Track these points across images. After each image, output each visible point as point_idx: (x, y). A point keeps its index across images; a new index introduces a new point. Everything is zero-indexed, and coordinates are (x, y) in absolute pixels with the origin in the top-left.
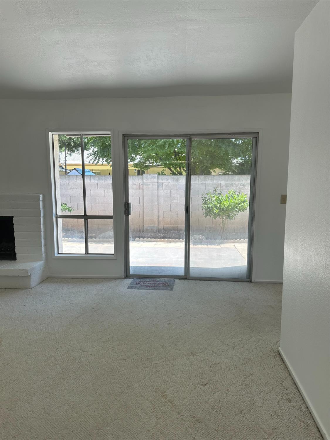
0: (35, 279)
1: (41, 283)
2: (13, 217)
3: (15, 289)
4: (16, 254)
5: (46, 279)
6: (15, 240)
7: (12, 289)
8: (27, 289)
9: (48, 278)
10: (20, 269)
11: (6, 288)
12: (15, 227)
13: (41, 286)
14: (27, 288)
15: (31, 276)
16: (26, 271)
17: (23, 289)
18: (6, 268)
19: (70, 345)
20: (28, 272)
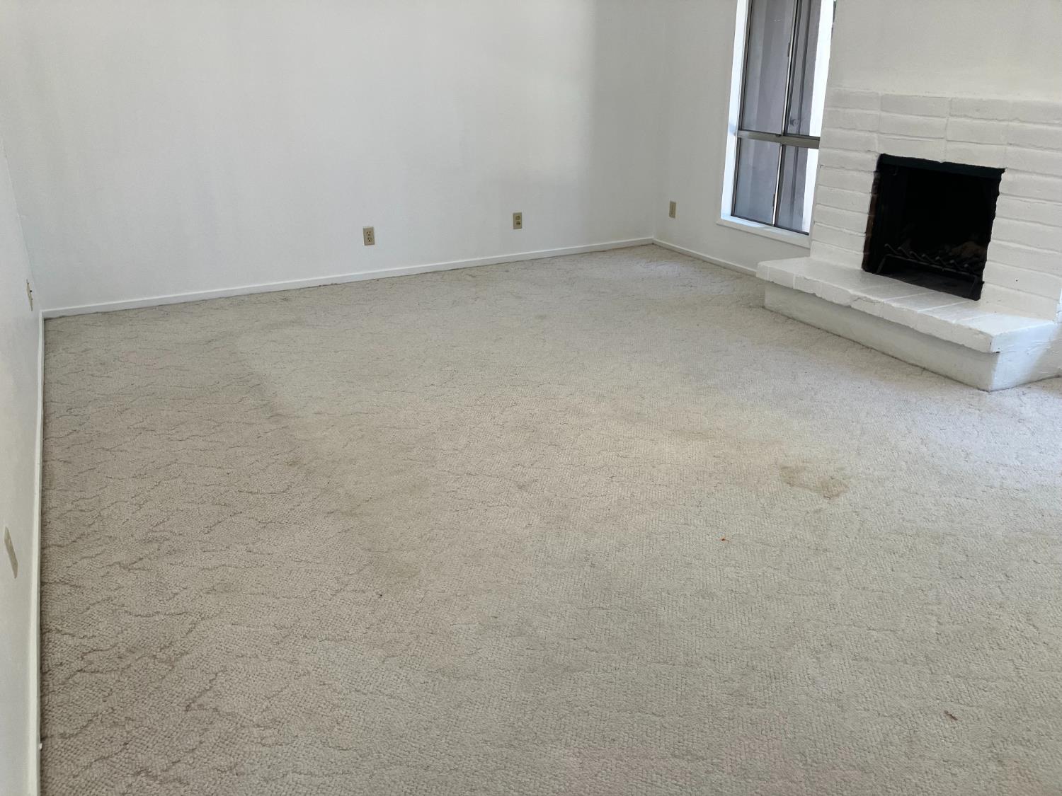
2: (1002, 171)
4: (983, 283)
5: (1049, 378)
6: (991, 240)
7: (940, 375)
8: (979, 389)
9: (1059, 376)
14: (978, 386)
16: (988, 339)
17: (967, 385)
18: (937, 317)
19: (1002, 586)
20: (992, 344)
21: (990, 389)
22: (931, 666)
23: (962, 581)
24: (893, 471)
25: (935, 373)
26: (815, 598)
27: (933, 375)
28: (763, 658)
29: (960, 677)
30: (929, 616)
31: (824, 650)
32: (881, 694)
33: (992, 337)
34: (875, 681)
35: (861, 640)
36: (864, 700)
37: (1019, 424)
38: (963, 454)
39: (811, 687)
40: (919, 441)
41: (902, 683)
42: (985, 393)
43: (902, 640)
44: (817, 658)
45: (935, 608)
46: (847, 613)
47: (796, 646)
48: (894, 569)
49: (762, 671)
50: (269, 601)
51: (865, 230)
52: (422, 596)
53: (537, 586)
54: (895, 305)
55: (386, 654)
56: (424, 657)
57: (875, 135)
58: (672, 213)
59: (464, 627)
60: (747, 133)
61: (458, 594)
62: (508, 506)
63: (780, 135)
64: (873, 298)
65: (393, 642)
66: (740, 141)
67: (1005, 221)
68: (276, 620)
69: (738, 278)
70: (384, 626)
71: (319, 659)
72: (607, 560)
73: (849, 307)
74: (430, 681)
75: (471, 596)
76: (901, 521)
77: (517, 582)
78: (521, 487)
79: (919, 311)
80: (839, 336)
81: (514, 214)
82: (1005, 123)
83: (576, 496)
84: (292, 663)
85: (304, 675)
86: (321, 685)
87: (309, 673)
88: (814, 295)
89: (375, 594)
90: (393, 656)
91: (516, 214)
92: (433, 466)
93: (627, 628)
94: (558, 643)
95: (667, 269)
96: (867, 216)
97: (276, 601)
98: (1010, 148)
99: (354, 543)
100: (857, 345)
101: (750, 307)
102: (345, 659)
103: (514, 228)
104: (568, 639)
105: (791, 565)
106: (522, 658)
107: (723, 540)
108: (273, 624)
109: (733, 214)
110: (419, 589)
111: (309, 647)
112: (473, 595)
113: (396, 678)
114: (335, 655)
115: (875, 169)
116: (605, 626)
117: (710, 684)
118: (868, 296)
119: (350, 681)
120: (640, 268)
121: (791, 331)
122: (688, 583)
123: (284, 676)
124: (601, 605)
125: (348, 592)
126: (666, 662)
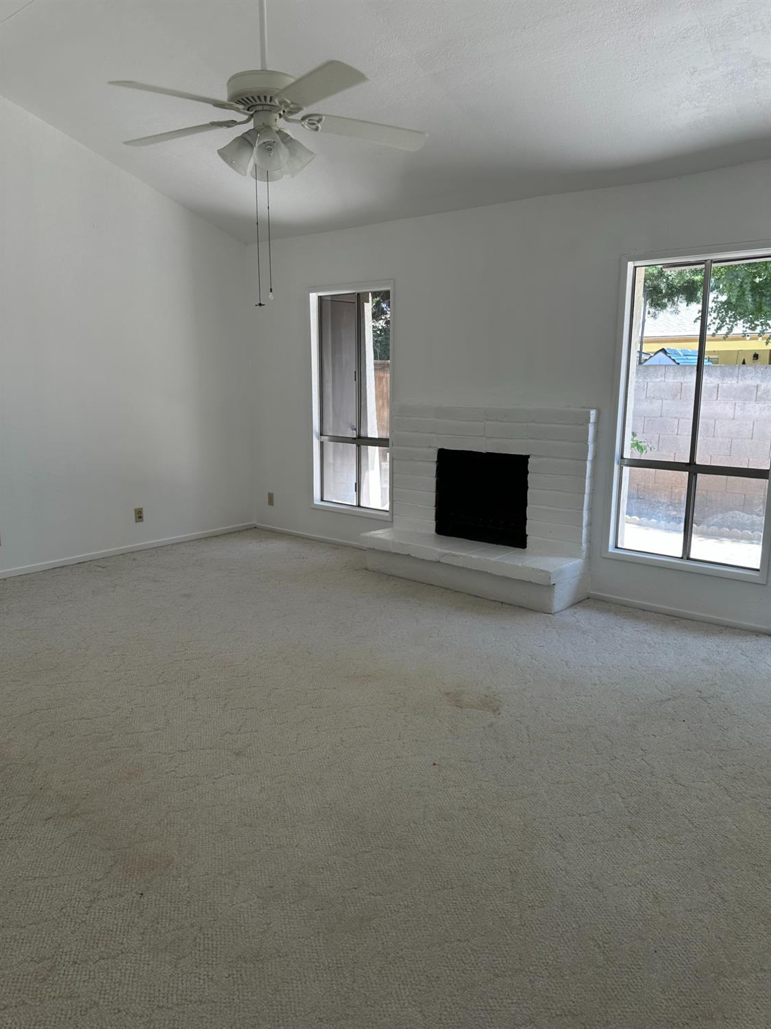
0: (562, 595)
1: (574, 606)
2: (528, 457)
3: (520, 607)
4: (527, 536)
5: (584, 600)
6: (528, 505)
7: (514, 606)
9: (588, 598)
10: (534, 569)
11: (502, 603)
12: (531, 478)
13: (575, 613)
14: (543, 610)
15: (556, 587)
16: (548, 574)
17: (536, 611)
18: (507, 562)
20: (552, 578)
21: (552, 612)
24: (525, 683)
27: (510, 606)
33: (550, 573)
37: (585, 636)
38: (564, 663)
40: (530, 658)
42: (550, 615)
45: (613, 786)
46: (558, 806)
47: (537, 844)
48: (570, 762)
49: (524, 874)
51: (434, 504)
54: (474, 557)
57: (433, 435)
58: (271, 501)
60: (327, 437)
63: (355, 439)
64: (457, 553)
66: (322, 444)
67: (536, 491)
73: (439, 562)
78: (238, 754)
79: (493, 559)
80: (432, 585)
81: (135, 510)
83: (293, 752)
85: (91, 1008)
87: (96, 1004)
88: (409, 555)
89: (134, 895)
91: (138, 509)
92: (141, 750)
94: (342, 897)
96: (435, 494)
98: (532, 441)
101: (356, 570)
103: (136, 522)
107: (434, 764)
109: (322, 500)
115: (436, 460)
118: (453, 553)
121: (395, 585)
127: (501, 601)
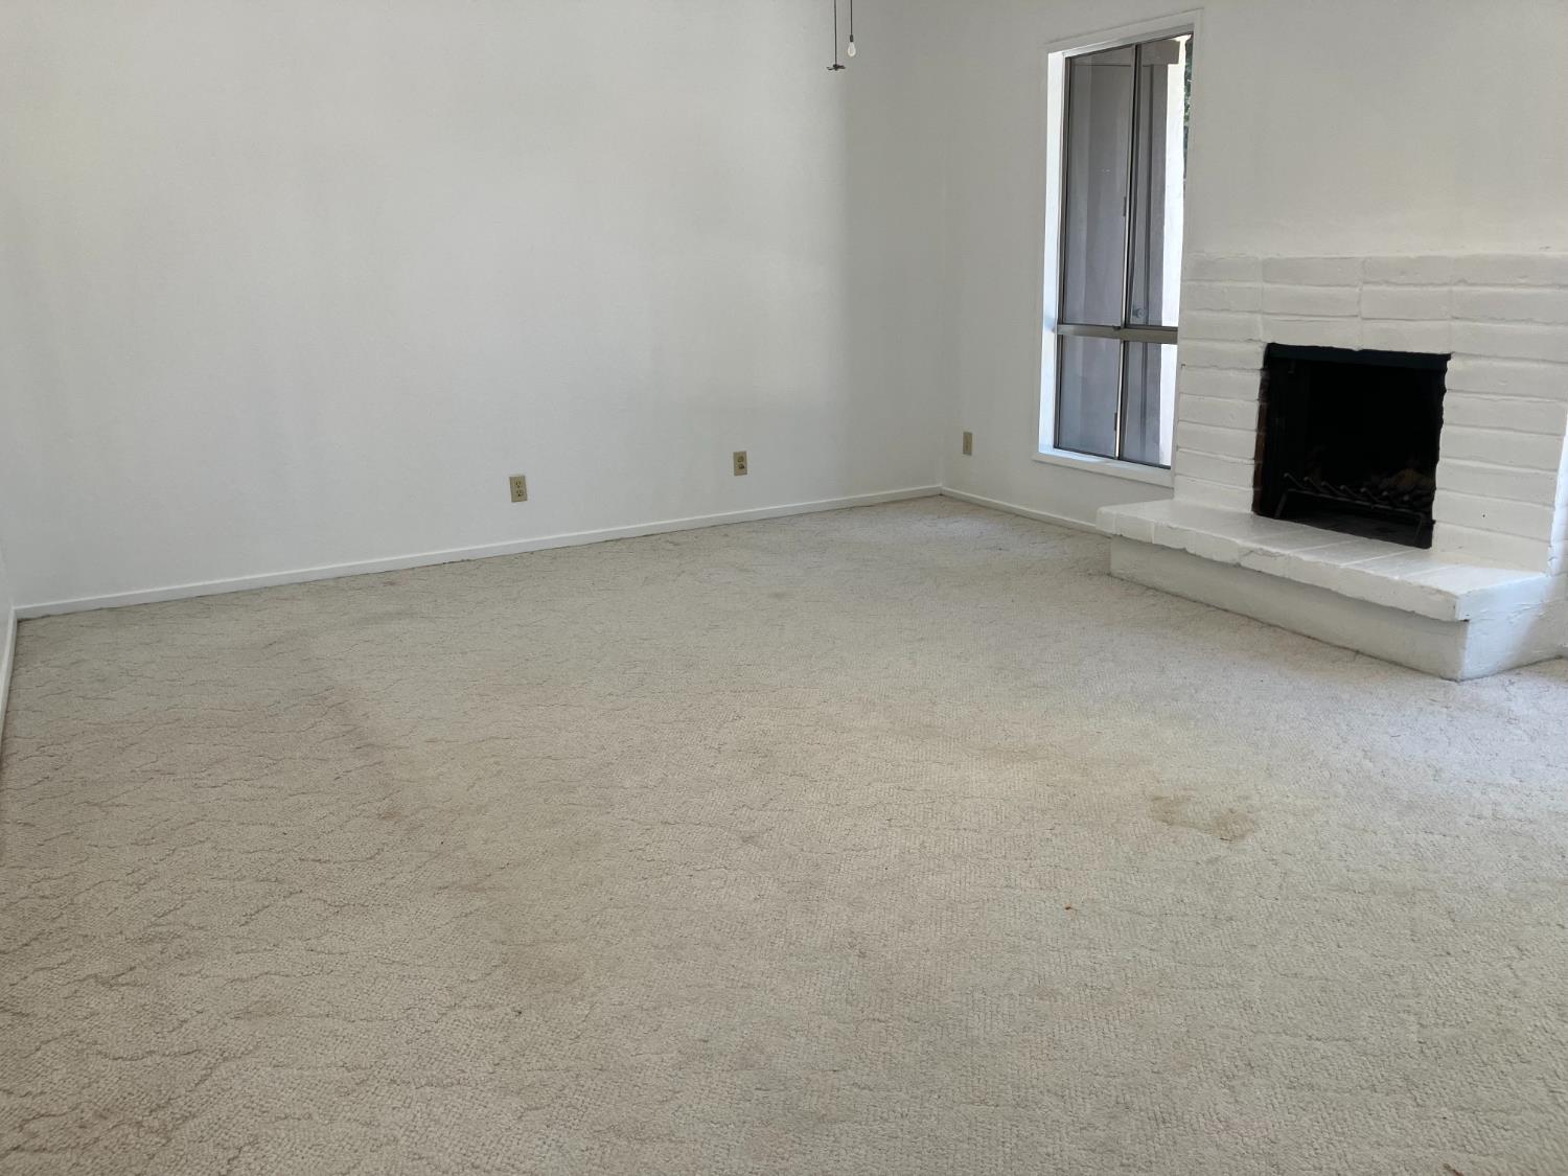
2: (1447, 357)
3: (1395, 663)
4: (1434, 522)
5: (1549, 660)
7: (1381, 660)
8: (1442, 678)
9: (1560, 657)
10: (1422, 587)
12: (1448, 401)
13: (1512, 683)
14: (1443, 673)
15: (1470, 627)
16: (1450, 600)
17: (1423, 672)
18: (1372, 572)
19: (1514, 965)
20: (1457, 608)
21: (1459, 676)
22: (1415, 1093)
23: (1451, 959)
24: (1324, 798)
25: (1376, 658)
26: (1218, 992)
27: (1374, 660)
28: (1141, 1089)
29: (1463, 1109)
30: (1405, 1016)
31: (1241, 1073)
32: (1340, 1141)
33: (1456, 597)
34: (1328, 1120)
35: (1298, 1056)
36: (1313, 1153)
37: (1510, 727)
38: (1431, 772)
39: (1224, 1135)
40: (1360, 754)
41: (1372, 1123)
42: (1453, 683)
43: (1365, 1054)
44: (1231, 1088)
45: (1412, 1002)
46: (1273, 1015)
47: (1193, 1069)
48: (1341, 944)
49: (1141, 1110)
50: (336, 1027)
51: (1252, 455)
52: (587, 1012)
53: (772, 990)
54: (1306, 558)
55: (525, 1106)
56: (587, 1108)
57: (1259, 317)
58: (967, 449)
59: (655, 1058)
60: (1071, 328)
61: (645, 1007)
62: (725, 868)
63: (1119, 328)
64: (1274, 550)
65: (538, 1085)
66: (1061, 340)
67: (1456, 430)
68: (347, 1057)
69: (1069, 537)
70: (524, 1060)
71: (415, 1116)
72: (885, 945)
73: (1238, 566)
74: (596, 1147)
75: (666, 1009)
76: (1344, 870)
77: (740, 984)
78: (747, 840)
79: (1343, 565)
80: (1226, 611)
81: (735, 454)
82: (1445, 289)
83: (834, 850)
84: (368, 1124)
85: (388, 1144)
86: (414, 1159)
87: (396, 1140)
88: (1184, 551)
89: (509, 1010)
90: (537, 1109)
91: (739, 453)
92: (608, 813)
93: (920, 1049)
94: (807, 1079)
95: (963, 527)
96: (1254, 435)
97: (350, 1025)
98: (1456, 324)
99: (479, 933)
100: (1253, 623)
101: (1090, 574)
102: (457, 1116)
103: (736, 474)
104: (823, 1071)
105: (1177, 943)
106: (748, 1104)
107: (1067, 909)
108: (341, 1064)
109: (1057, 446)
110: (582, 1000)
111: (399, 1098)
112: (669, 1007)
113: (540, 1143)
114: (441, 1109)
115: (1261, 366)
116: (883, 1049)
117: (1057, 1134)
118: (1265, 548)
119: (464, 1151)
120: (922, 528)
121: (1154, 605)
122: (1016, 976)
123: (355, 1148)
124: (877, 1015)
125: (466, 1008)
126: (983, 1102)
127: (1356, 648)
